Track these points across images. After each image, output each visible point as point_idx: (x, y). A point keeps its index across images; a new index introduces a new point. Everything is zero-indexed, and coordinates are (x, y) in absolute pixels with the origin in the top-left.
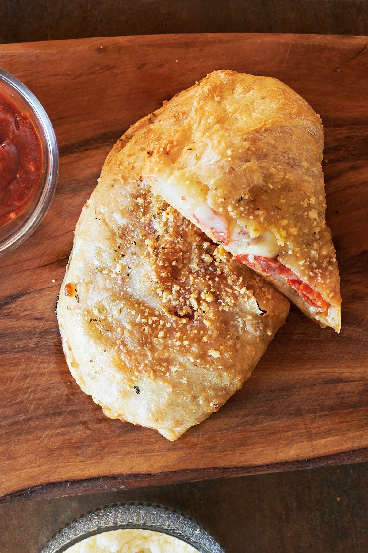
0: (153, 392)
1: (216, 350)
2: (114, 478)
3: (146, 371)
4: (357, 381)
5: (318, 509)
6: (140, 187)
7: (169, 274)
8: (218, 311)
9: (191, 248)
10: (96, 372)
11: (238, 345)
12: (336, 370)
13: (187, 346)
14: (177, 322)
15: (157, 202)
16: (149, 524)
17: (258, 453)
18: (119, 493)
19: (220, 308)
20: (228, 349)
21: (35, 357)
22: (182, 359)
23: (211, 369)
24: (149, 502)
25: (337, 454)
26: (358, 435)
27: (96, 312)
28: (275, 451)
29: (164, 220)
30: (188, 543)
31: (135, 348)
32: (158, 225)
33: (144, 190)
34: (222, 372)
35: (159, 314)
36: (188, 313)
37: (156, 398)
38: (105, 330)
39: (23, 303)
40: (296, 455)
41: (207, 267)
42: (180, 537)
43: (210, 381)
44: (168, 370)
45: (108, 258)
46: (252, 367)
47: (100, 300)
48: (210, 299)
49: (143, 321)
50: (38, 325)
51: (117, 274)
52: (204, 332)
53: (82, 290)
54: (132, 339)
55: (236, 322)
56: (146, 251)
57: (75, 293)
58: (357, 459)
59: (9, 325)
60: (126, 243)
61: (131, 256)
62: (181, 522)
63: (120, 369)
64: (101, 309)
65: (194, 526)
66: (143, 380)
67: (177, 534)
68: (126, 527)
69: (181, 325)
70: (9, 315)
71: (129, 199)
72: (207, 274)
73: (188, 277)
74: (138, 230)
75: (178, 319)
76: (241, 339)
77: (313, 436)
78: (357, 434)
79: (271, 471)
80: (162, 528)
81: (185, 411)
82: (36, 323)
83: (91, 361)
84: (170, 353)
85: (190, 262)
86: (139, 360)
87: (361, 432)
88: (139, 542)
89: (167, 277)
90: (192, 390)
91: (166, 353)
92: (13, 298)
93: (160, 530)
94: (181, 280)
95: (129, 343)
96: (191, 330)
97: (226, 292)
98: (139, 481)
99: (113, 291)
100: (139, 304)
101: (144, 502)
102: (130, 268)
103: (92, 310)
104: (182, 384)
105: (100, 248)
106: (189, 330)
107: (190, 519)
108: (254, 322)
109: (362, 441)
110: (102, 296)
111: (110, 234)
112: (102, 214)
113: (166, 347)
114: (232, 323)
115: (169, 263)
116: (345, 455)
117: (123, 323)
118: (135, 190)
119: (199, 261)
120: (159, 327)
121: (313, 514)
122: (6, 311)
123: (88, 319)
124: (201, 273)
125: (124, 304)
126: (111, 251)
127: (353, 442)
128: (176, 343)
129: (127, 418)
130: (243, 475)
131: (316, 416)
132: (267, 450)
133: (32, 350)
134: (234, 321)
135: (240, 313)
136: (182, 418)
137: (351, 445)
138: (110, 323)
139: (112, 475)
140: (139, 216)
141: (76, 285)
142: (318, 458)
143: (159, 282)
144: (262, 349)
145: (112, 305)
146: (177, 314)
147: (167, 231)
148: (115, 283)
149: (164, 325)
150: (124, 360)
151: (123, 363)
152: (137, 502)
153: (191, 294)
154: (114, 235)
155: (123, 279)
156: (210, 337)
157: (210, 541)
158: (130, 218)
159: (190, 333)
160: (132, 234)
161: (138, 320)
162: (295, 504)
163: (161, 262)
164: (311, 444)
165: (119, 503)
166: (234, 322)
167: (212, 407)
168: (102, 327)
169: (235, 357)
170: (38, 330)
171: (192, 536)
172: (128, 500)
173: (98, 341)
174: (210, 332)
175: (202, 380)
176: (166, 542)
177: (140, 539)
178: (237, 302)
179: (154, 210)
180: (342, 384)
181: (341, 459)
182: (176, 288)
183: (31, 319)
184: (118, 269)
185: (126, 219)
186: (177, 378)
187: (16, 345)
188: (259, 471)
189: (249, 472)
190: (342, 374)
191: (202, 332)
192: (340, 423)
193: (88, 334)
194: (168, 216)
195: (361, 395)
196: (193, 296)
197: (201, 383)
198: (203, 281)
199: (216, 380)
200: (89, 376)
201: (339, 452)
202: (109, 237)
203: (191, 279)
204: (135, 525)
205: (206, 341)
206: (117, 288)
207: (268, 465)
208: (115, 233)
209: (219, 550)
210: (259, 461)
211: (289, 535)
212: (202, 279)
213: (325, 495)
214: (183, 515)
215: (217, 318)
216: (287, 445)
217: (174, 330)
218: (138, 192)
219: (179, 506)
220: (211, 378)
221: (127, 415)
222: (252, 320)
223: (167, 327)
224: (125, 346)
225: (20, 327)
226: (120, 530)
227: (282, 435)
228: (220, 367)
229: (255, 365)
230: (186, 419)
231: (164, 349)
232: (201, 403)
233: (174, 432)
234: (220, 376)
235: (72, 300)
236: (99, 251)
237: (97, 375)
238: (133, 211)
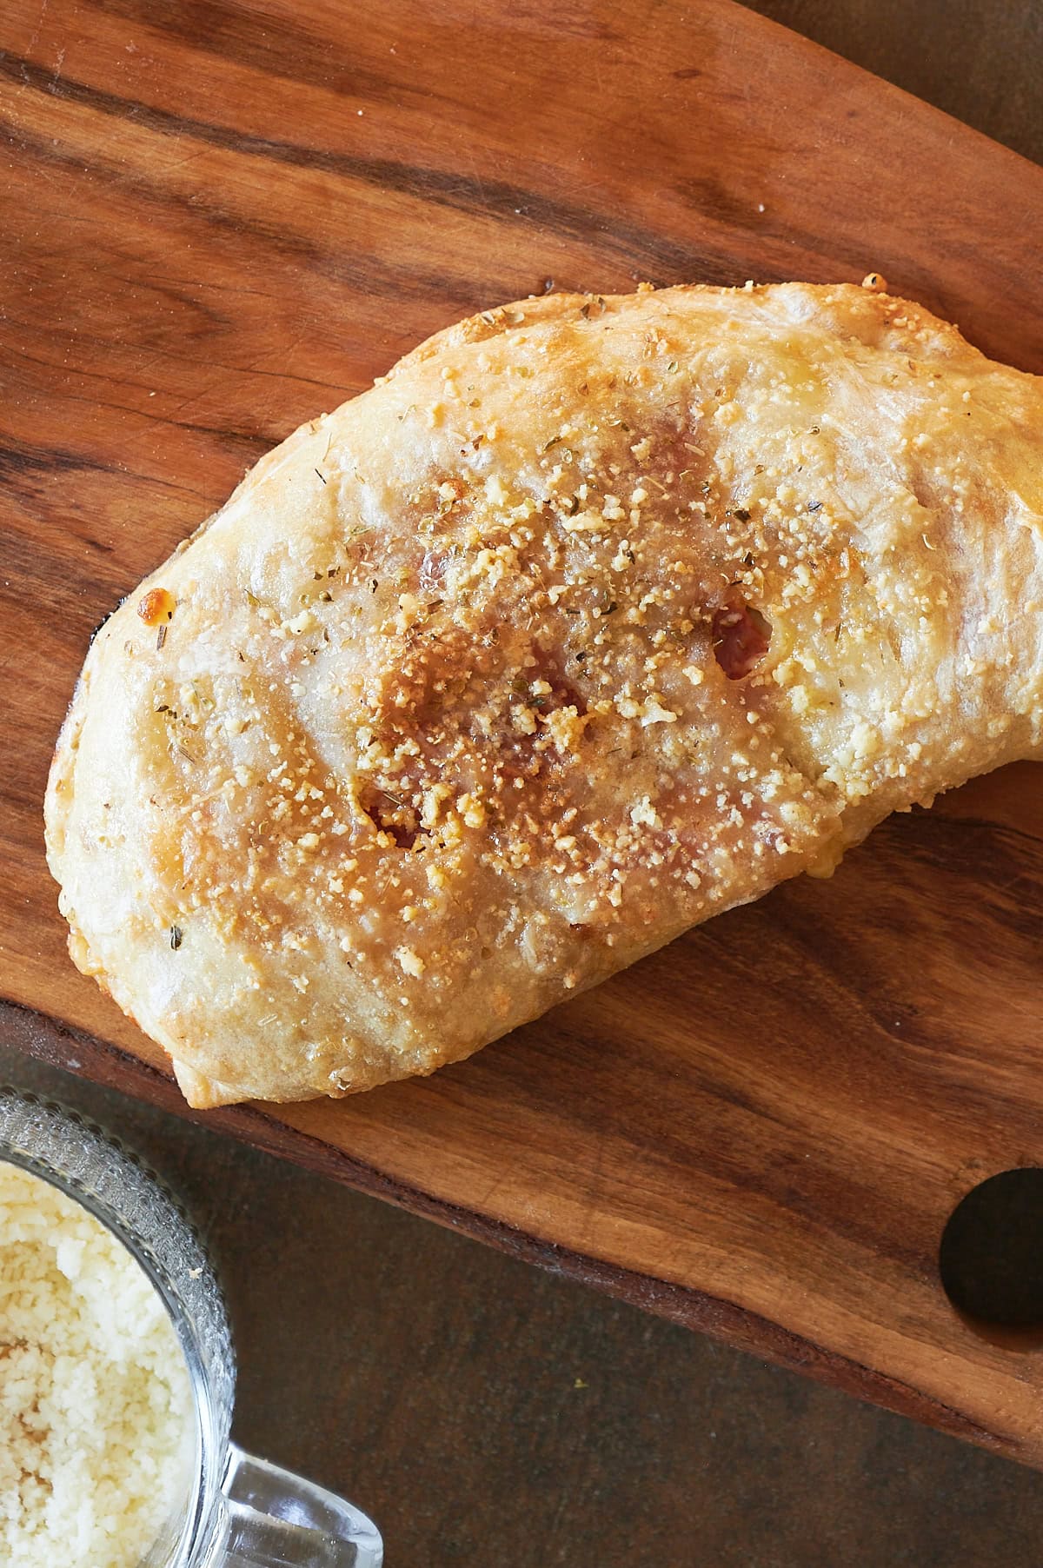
0: (210, 966)
1: (418, 954)
2: (65, 1030)
3: (221, 908)
4: (783, 1124)
5: (514, 1381)
6: (466, 460)
7: (413, 705)
8: (477, 861)
9: (502, 673)
10: (102, 839)
11: (479, 971)
12: (748, 1070)
13: (352, 906)
14: (363, 832)
15: (486, 518)
16: (89, 1189)
17: (447, 1167)
18: (56, 1075)
19: (486, 858)
20: (449, 969)
21: (36, 633)
22: (323, 929)
23: (380, 994)
24: (116, 1136)
25: (637, 1274)
26: (712, 1256)
27: (186, 695)
28: (491, 1183)
29: (476, 570)
30: (156, 1286)
31: (227, 837)
32: (454, 576)
33: (471, 472)
34: (400, 1014)
35: (331, 790)
36: (403, 826)
37: (209, 984)
38: (183, 751)
39: (81, 488)
40: (537, 1221)
41: (510, 740)
42: (145, 1262)
43: (362, 1020)
44: (275, 934)
45: (289, 582)
46: (483, 1039)
47: (214, 672)
48: (474, 819)
49: (286, 783)
50: (87, 559)
51: (288, 632)
52: (414, 897)
53: (185, 624)
54: (233, 811)
55: (502, 913)
56: (390, 620)
57: (162, 621)
58: (679, 1313)
59: (17, 522)
60: (354, 572)
61: (347, 610)
62: (168, 1226)
63: (162, 867)
64: (203, 696)
65: (196, 1255)
66: (200, 923)
67: (143, 1251)
68: (29, 1165)
69: (371, 847)
70: (32, 497)
71: (423, 472)
72: (503, 757)
73: (451, 738)
74: (401, 557)
75: (373, 827)
76: (492, 959)
77: (602, 1199)
78: (713, 1251)
79: (453, 1225)
80: (115, 1218)
81: (262, 1056)
82: (88, 553)
83: (107, 806)
84: (303, 897)
85: (477, 706)
86: (220, 872)
87: (723, 1253)
88: (40, 1220)
89: (403, 712)
90: (306, 1014)
91: (293, 893)
92: (63, 461)
93: (107, 1218)
94: (433, 736)
95: (221, 817)
96: (386, 873)
97: (523, 824)
98: (122, 1072)
99: (254, 669)
100: (299, 736)
101: (105, 1131)
102: (327, 639)
103: (180, 685)
104: (290, 986)
105: (286, 549)
106: (382, 870)
107: (195, 1233)
108: (546, 936)
109: (716, 1275)
110: (224, 664)
111: (330, 528)
112: (338, 471)
113: (303, 877)
114: (493, 908)
115: (428, 679)
116: (655, 1287)
117: (235, 761)
118: (447, 459)
119: (501, 715)
120: (315, 821)
121: (499, 1385)
122: (28, 482)
123: (158, 702)
124: (489, 747)
125: (263, 714)
126: (306, 571)
127: (693, 1266)
128: (332, 881)
129: (116, 989)
130: (382, 1198)
131: (636, 1152)
132: (472, 1168)
133: (39, 611)
134: (499, 906)
135: (525, 897)
136: (245, 1067)
137: (683, 1271)
138: (203, 742)
139: (66, 1023)
140: (424, 527)
141: (177, 603)
142: (585, 1257)
143: (379, 712)
144: (529, 1008)
145: (233, 701)
146: (374, 814)
147: (466, 601)
148: (272, 654)
149: (328, 823)
150: (185, 850)
151: (177, 858)
152: (89, 1120)
153: (436, 782)
154: (336, 538)
155: (295, 658)
156: (422, 915)
157: (213, 1312)
158: (398, 520)
159: (380, 878)
160: (380, 561)
161: (275, 773)
162: (468, 1337)
163: (410, 667)
164: (587, 1215)
165: (44, 1098)
166: (497, 911)
167: (334, 1081)
168: (179, 740)
169: (455, 996)
170: (82, 572)
171: (176, 1278)
172: (70, 1103)
173: (151, 768)
174: (427, 904)
175: (344, 1007)
176: (106, 1255)
177: (45, 1214)
178: (533, 865)
179: (467, 534)
180: (741, 1110)
181: (639, 1291)
182: (410, 747)
183: (80, 537)
184: (298, 623)
185: (387, 516)
186: (285, 967)
187: (8, 579)
188: (425, 1210)
189: (399, 1198)
190: (757, 1088)
191: (409, 892)
192: (684, 1202)
193: (137, 737)
194: (491, 568)
195: (774, 1164)
196: (439, 791)
197: (337, 1011)
198: (484, 769)
199: (375, 1025)
200: (82, 839)
201: (644, 1270)
202: (321, 534)
203: (456, 746)
204: (54, 1173)
205: (406, 918)
206: (268, 668)
207: (454, 1207)
208: (343, 533)
209: (222, 1347)
210: (439, 1187)
211: (411, 1403)
212: (484, 761)
213: (551, 1357)
214: (182, 1213)
215: (464, 875)
216: (526, 1184)
217: (348, 848)
218: (453, 467)
219: (185, 1186)
220: (367, 1012)
221: (119, 981)
222: (543, 927)
223: (334, 831)
224: (207, 816)
225: (43, 541)
226: (10, 1164)
227: (531, 1154)
228: (405, 1001)
229: (491, 1039)
230: (254, 1074)
231: (296, 880)
232: (310, 1057)
233: (207, 1088)
234: (393, 1021)
235: (146, 635)
236: (278, 553)
237: (102, 846)
238: (416, 506)
